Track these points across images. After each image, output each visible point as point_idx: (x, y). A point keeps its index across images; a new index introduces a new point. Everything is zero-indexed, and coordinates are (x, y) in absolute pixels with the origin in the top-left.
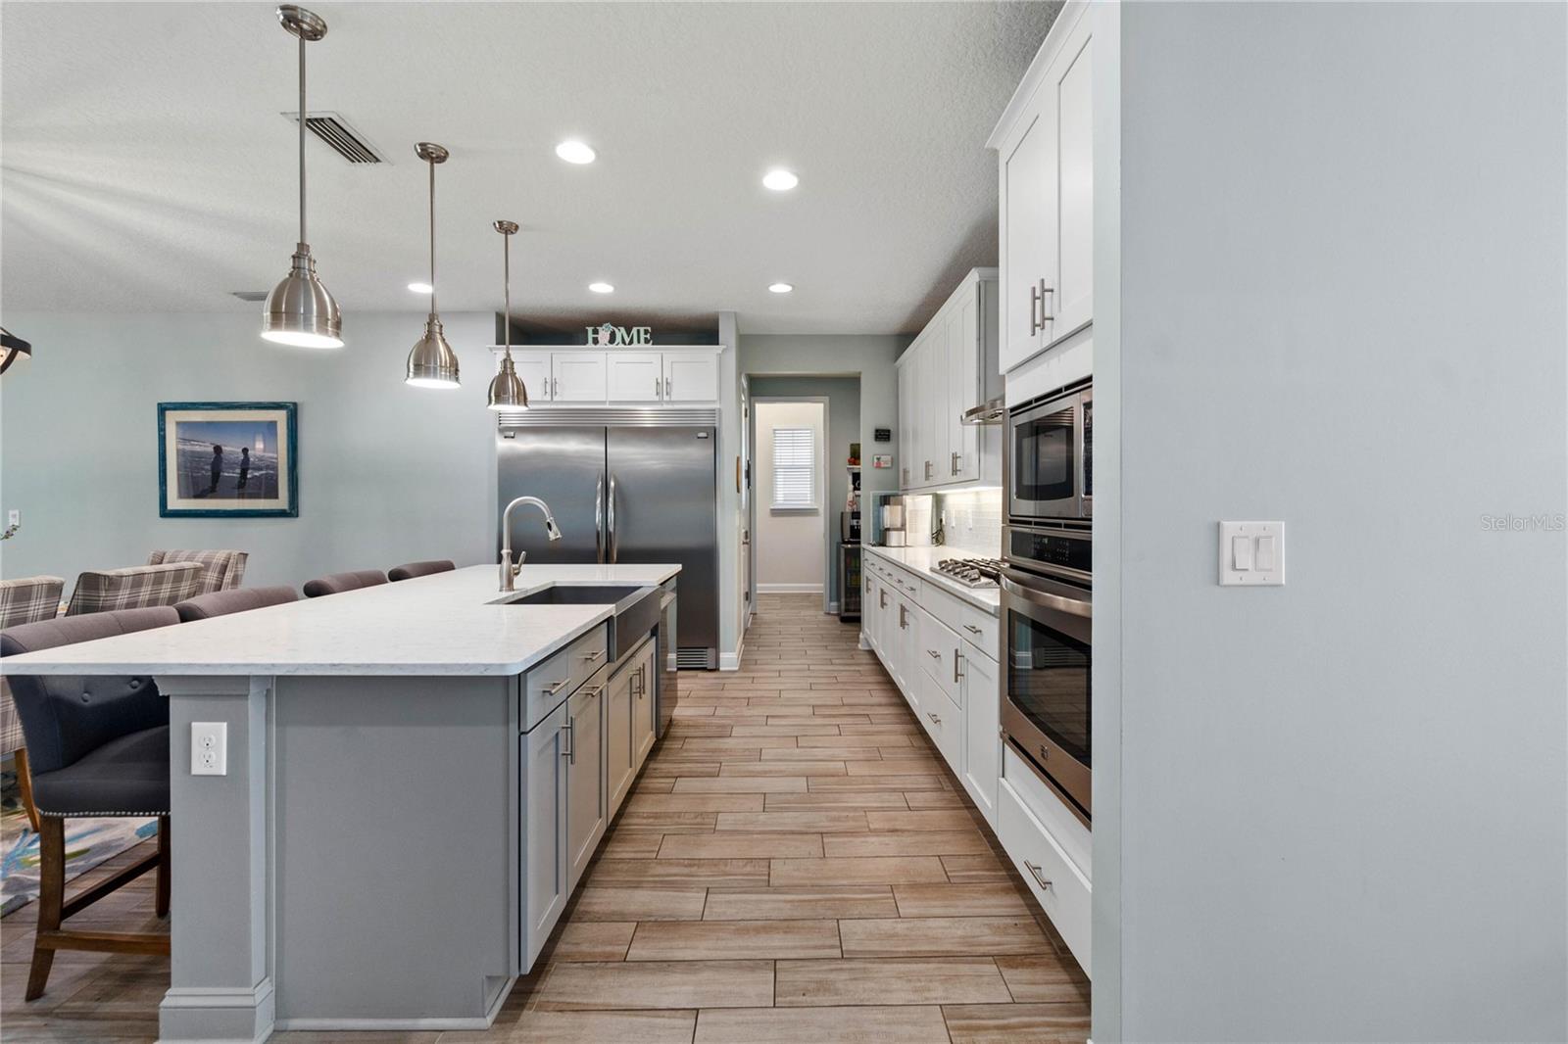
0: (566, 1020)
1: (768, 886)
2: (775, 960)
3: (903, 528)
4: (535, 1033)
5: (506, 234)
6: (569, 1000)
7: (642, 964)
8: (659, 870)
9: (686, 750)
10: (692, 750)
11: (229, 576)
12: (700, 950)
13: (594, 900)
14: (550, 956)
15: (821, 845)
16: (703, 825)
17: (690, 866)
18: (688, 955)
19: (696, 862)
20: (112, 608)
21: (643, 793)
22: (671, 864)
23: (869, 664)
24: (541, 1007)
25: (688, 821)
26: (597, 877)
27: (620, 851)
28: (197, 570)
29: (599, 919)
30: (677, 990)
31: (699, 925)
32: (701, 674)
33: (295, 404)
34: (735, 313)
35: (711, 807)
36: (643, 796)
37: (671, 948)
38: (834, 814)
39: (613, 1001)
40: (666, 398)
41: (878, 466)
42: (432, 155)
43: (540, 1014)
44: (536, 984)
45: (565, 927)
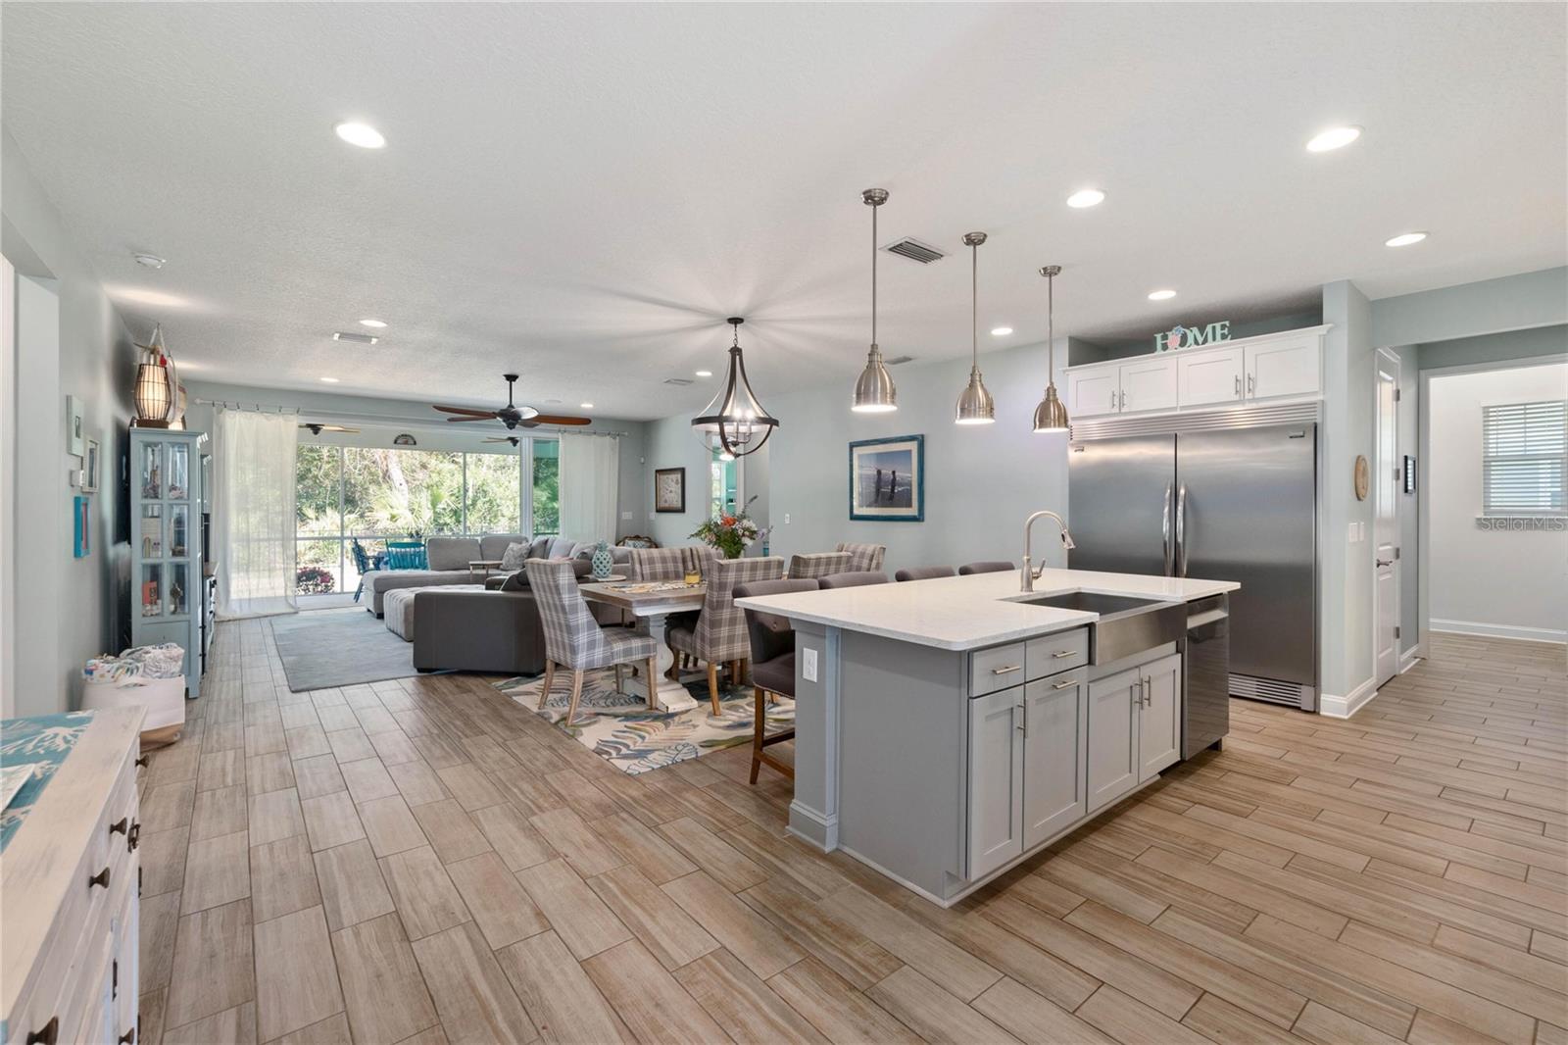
0: (999, 932)
1: (1241, 934)
2: (1205, 992)
4: (973, 928)
5: (1050, 276)
6: (1006, 922)
7: (1073, 928)
8: (1130, 871)
9: (1222, 783)
10: (1230, 785)
11: (874, 562)
12: (1134, 945)
13: (1059, 868)
14: (1006, 888)
15: (1341, 928)
16: (1200, 853)
17: (1164, 880)
18: (1118, 943)
19: (1173, 880)
20: (806, 577)
21: (1149, 805)
22: (1143, 871)
24: (984, 915)
25: (1184, 844)
26: (1072, 852)
27: (1101, 842)
28: (849, 557)
29: (1056, 882)
30: (1096, 962)
31: (1147, 928)
32: (1290, 713)
33: (923, 436)
34: (1349, 281)
35: (1218, 842)
36: (1151, 808)
37: (1106, 931)
38: (1382, 906)
39: (1038, 940)
40: (1249, 396)
42: (974, 241)
43: (982, 918)
44: (989, 899)
45: (1026, 875)
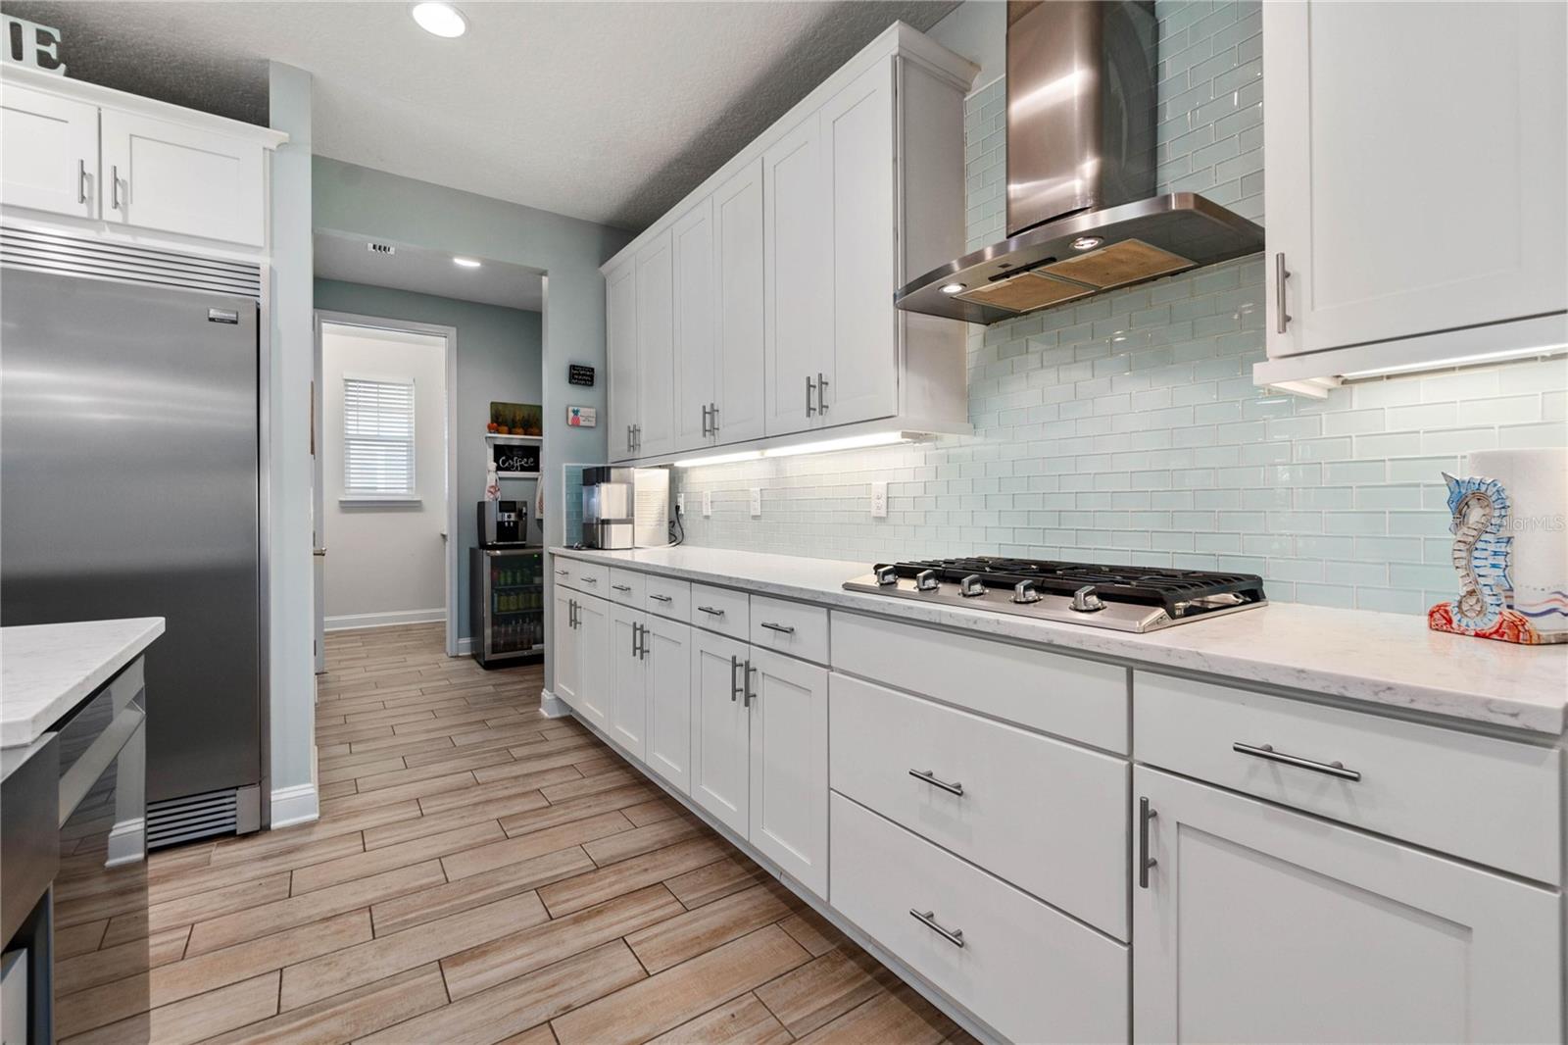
3: (629, 520)
23: (577, 748)
32: (219, 853)
34: (311, 78)
41: (576, 424)
